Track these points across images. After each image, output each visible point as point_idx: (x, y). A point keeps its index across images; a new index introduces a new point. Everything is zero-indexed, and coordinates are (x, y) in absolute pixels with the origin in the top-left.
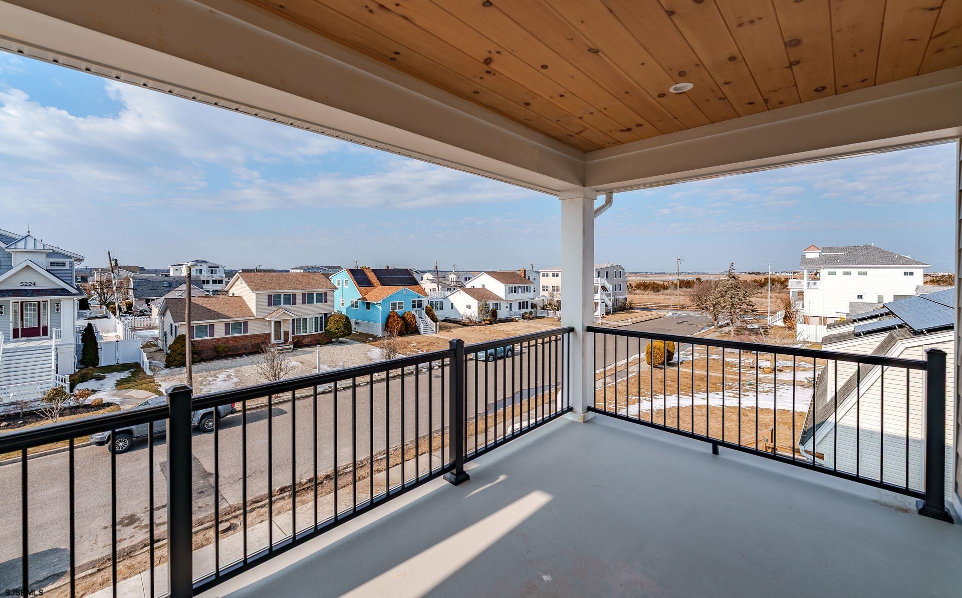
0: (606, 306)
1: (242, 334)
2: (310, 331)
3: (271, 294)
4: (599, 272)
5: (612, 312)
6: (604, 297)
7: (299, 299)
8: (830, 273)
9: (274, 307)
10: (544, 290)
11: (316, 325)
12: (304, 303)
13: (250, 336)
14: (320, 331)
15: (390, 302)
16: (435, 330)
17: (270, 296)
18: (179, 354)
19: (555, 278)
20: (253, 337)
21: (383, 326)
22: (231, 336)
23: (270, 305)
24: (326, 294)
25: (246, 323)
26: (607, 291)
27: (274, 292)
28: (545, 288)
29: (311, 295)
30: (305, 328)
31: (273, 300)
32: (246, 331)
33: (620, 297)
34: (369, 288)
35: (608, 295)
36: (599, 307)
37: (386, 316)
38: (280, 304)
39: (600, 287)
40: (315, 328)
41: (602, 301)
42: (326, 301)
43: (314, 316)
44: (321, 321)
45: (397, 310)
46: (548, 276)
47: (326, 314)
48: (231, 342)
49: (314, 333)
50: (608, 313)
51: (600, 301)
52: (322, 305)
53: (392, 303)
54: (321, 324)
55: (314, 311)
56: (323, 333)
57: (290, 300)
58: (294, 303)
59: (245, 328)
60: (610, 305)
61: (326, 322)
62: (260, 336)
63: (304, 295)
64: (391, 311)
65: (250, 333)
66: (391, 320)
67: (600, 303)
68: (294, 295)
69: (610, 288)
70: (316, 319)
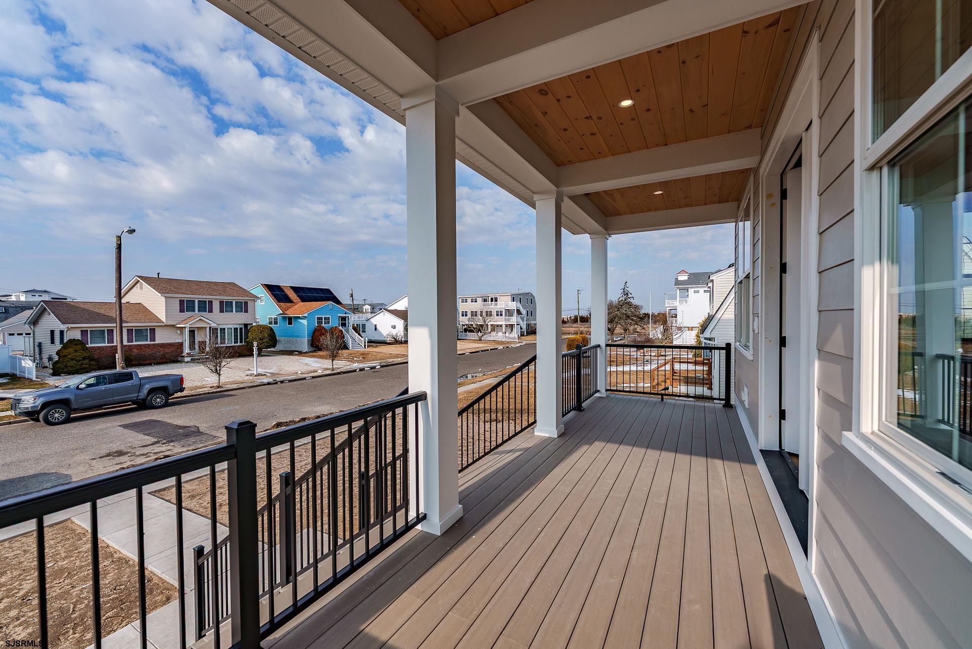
0: (521, 328)
1: (149, 342)
2: (230, 342)
3: (183, 299)
4: (513, 298)
5: (525, 334)
6: (519, 320)
7: (216, 306)
8: (695, 292)
9: (187, 314)
10: (463, 315)
11: (236, 336)
12: (221, 311)
13: (158, 345)
14: (240, 343)
15: (316, 317)
16: (363, 346)
17: (182, 302)
18: (72, 360)
19: (474, 303)
20: (162, 345)
21: (308, 340)
22: (135, 343)
23: (182, 311)
24: (246, 303)
25: (153, 331)
26: (522, 314)
27: (187, 297)
28: (465, 314)
29: (230, 304)
30: (223, 339)
31: (186, 306)
32: (153, 339)
33: (532, 322)
34: (289, 304)
35: (523, 319)
36: (515, 330)
37: (312, 330)
38: (194, 311)
39: (516, 310)
40: (235, 339)
41: (518, 323)
42: (246, 311)
43: (233, 327)
44: (241, 332)
45: (323, 325)
46: (467, 302)
47: (246, 325)
48: (135, 350)
49: (233, 344)
50: (522, 335)
51: (515, 323)
52: (243, 314)
53: (317, 317)
54: (241, 335)
55: (232, 320)
56: (243, 346)
57: (206, 307)
58: (211, 311)
59: (152, 336)
60: (524, 327)
61: (247, 333)
62: (170, 345)
63: (221, 303)
64: (316, 325)
65: (157, 342)
66: (316, 333)
67: (516, 325)
68: (211, 303)
69: (524, 312)
70: (236, 329)
